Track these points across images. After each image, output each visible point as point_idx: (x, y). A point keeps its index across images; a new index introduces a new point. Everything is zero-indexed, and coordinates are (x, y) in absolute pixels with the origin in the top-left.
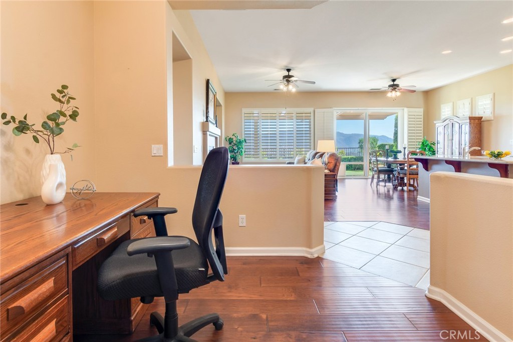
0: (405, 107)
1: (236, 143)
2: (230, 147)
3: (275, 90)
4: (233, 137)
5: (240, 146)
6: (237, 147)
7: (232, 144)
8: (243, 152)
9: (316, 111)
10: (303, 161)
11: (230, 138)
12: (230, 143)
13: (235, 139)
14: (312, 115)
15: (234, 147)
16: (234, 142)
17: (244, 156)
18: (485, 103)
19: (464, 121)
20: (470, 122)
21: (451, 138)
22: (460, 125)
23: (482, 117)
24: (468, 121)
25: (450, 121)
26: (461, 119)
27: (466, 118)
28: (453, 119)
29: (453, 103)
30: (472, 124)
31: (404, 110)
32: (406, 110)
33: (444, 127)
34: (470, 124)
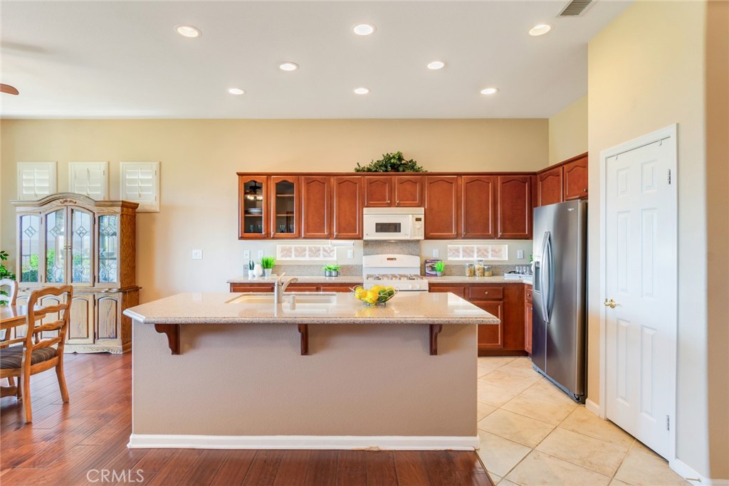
18: (141, 177)
19: (106, 210)
20: (122, 211)
21: (69, 245)
22: (96, 216)
23: (138, 204)
24: (118, 209)
25: (66, 204)
26: (99, 204)
27: (112, 204)
28: (74, 201)
29: (57, 163)
30: (125, 216)
33: (46, 216)
34: (122, 215)
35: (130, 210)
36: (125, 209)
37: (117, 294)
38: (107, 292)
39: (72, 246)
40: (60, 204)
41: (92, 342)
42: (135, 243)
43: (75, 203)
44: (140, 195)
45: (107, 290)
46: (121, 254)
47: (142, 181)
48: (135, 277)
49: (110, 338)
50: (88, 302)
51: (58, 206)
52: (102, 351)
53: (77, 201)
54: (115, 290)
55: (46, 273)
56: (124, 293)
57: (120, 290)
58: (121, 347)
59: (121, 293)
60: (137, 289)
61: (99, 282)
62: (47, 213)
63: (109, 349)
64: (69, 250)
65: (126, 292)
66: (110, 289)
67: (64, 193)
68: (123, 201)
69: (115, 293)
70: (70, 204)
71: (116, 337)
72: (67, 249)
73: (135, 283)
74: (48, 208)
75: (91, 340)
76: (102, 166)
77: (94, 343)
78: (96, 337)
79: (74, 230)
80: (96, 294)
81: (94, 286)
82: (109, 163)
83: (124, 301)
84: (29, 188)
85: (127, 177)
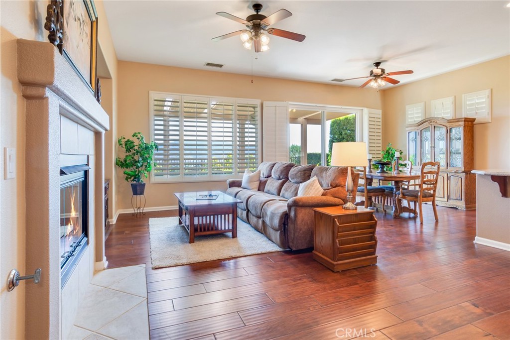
0: (364, 107)
1: (140, 150)
2: (127, 156)
3: (208, 64)
4: (135, 139)
5: (146, 155)
6: (142, 156)
7: (133, 151)
8: (152, 166)
9: (265, 104)
10: (258, 179)
11: (128, 141)
12: (128, 150)
13: (136, 142)
14: (258, 109)
15: (136, 157)
16: (136, 148)
17: (153, 172)
18: (477, 101)
19: (454, 124)
20: (465, 124)
21: (433, 145)
22: (448, 129)
23: (475, 119)
24: (462, 123)
25: (431, 123)
26: (450, 121)
27: (458, 120)
28: (436, 121)
29: (425, 102)
30: (466, 127)
31: (364, 110)
32: (366, 110)
33: (421, 131)
34: (464, 126)
35: (470, 123)
36: (466, 123)
37: (462, 174)
38: (455, 172)
41: (446, 200)
42: (473, 144)
44: (476, 113)
46: (464, 150)
47: (478, 103)
48: (473, 165)
49: (457, 199)
50: (444, 177)
51: (427, 125)
52: (453, 207)
54: (461, 171)
56: (466, 173)
57: (463, 172)
58: (464, 206)
59: (464, 174)
61: (450, 167)
62: (421, 129)
63: (457, 206)
64: (433, 149)
66: (457, 171)
67: (430, 118)
68: (465, 118)
69: (460, 173)
70: (433, 123)
71: (461, 200)
73: (473, 168)
74: (422, 127)
75: (446, 199)
76: (451, 99)
77: (448, 201)
78: (449, 198)
79: (436, 137)
80: (448, 173)
81: (447, 168)
82: (455, 97)
83: (466, 178)
84: (411, 118)
85: (467, 103)
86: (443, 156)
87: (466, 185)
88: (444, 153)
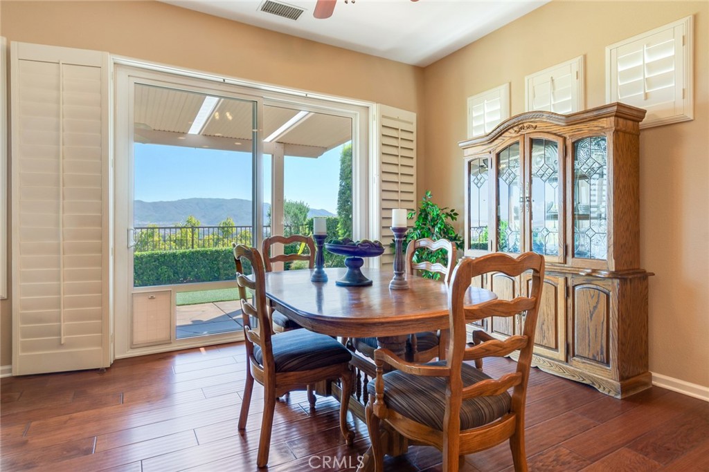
18: (648, 60)
19: (585, 129)
20: (617, 124)
21: (527, 195)
22: (569, 143)
23: (644, 112)
24: (609, 123)
25: (523, 132)
26: (572, 120)
27: (597, 114)
28: (534, 125)
29: (510, 83)
30: (621, 134)
31: (370, 110)
32: (375, 109)
33: (498, 155)
34: (616, 132)
35: (630, 123)
36: (621, 121)
37: (610, 282)
38: (588, 275)
39: (530, 197)
40: (514, 135)
41: (562, 357)
42: (638, 188)
43: (536, 127)
44: (646, 95)
45: (589, 271)
46: (614, 206)
47: (650, 67)
48: (638, 251)
49: (594, 360)
50: (556, 288)
51: (511, 137)
52: (580, 380)
53: (538, 124)
54: (604, 274)
55: (497, 239)
56: (623, 280)
57: (614, 275)
58: (617, 384)
59: (617, 282)
60: (644, 276)
61: (573, 256)
62: (497, 151)
63: (594, 380)
64: (527, 203)
65: (625, 280)
66: (594, 271)
67: (520, 115)
68: (619, 105)
69: (604, 278)
70: (529, 131)
71: (608, 363)
72: (524, 202)
73: (639, 262)
74: (499, 144)
75: (561, 354)
76: (575, 64)
77: (567, 361)
78: (570, 352)
79: (534, 171)
80: (569, 277)
81: (565, 262)
82: (585, 57)
83: (622, 295)
84: (478, 127)
85: (620, 69)
86: (554, 226)
87: (621, 319)
88: (555, 217)
